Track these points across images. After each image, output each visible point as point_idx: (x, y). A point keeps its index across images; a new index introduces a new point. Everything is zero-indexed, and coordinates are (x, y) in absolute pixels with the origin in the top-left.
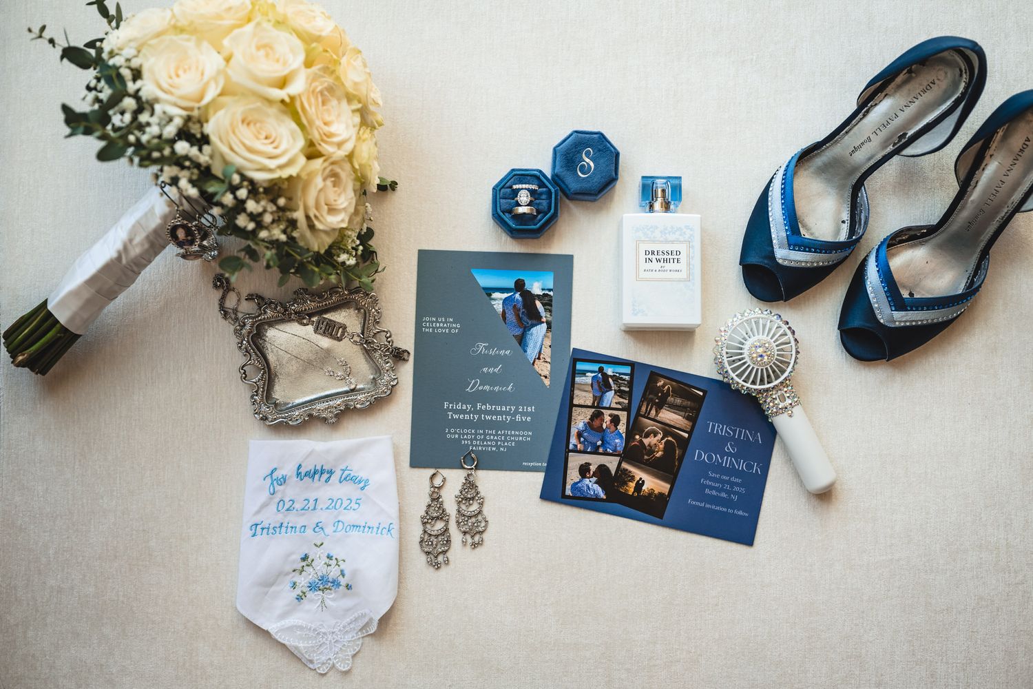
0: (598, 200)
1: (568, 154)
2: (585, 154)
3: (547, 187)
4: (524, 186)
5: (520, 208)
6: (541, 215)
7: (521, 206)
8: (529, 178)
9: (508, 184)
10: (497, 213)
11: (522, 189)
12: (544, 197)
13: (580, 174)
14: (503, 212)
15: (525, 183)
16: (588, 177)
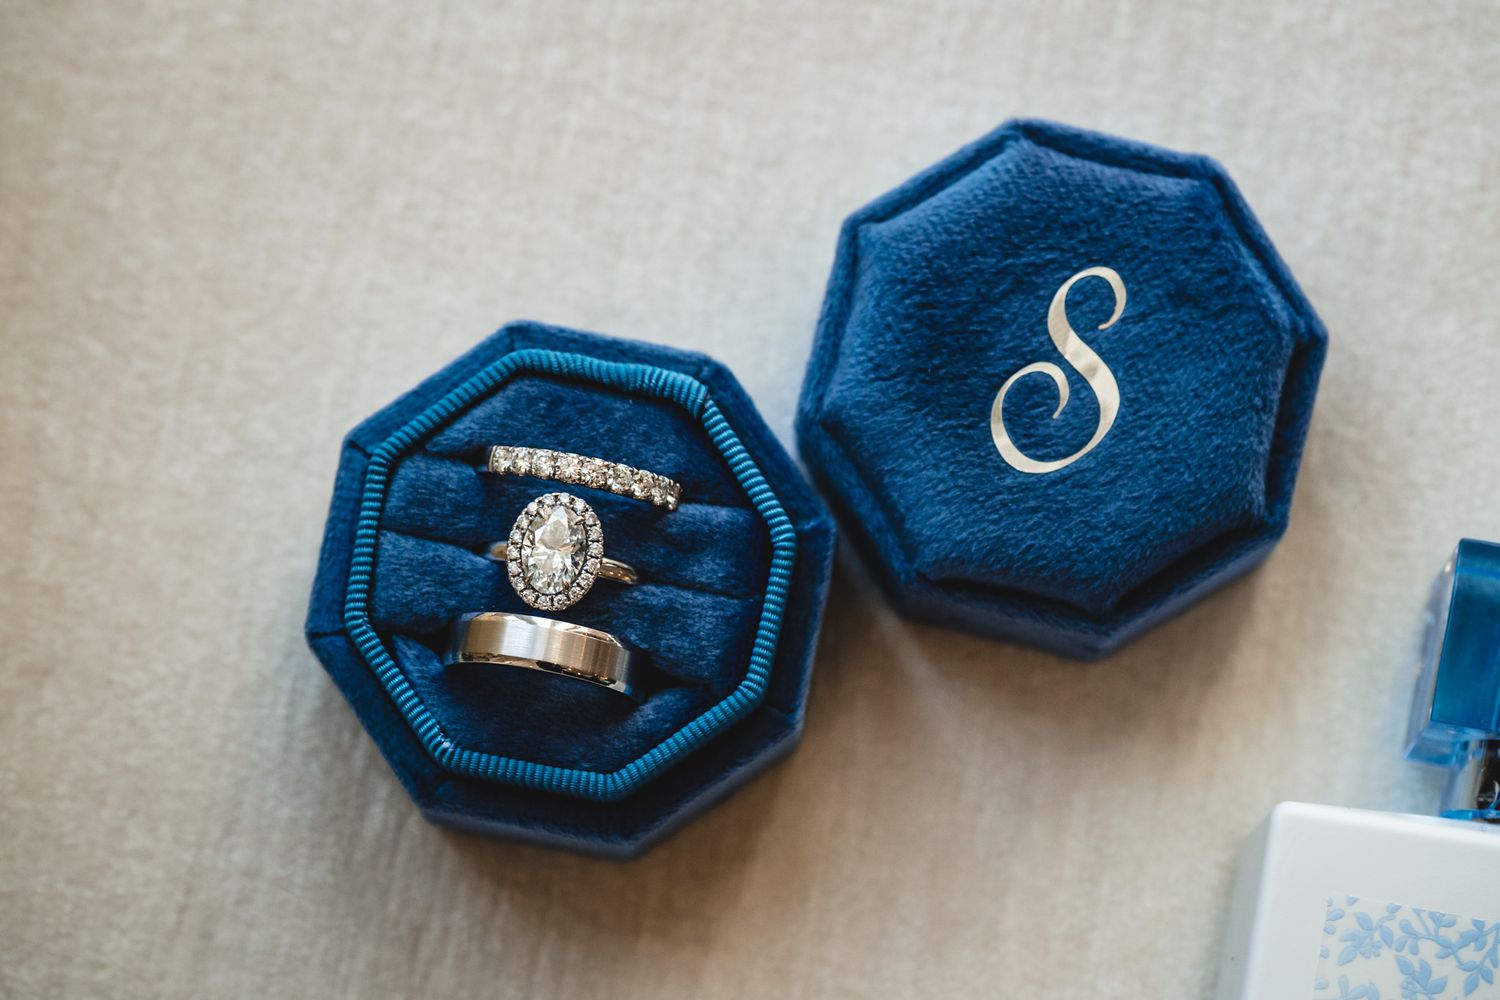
0: (1109, 654)
1: (943, 279)
2: (1071, 305)
3: (740, 498)
4: (570, 465)
5: (512, 621)
6: (668, 699)
7: (526, 610)
8: (621, 408)
9: (463, 429)
10: (344, 633)
11: (556, 484)
12: (708, 568)
13: (1002, 441)
14: (388, 632)
15: (586, 450)
16: (1060, 478)
